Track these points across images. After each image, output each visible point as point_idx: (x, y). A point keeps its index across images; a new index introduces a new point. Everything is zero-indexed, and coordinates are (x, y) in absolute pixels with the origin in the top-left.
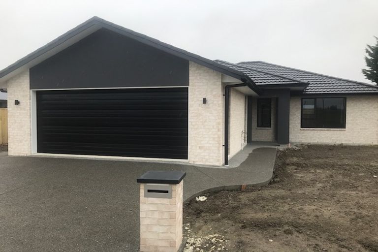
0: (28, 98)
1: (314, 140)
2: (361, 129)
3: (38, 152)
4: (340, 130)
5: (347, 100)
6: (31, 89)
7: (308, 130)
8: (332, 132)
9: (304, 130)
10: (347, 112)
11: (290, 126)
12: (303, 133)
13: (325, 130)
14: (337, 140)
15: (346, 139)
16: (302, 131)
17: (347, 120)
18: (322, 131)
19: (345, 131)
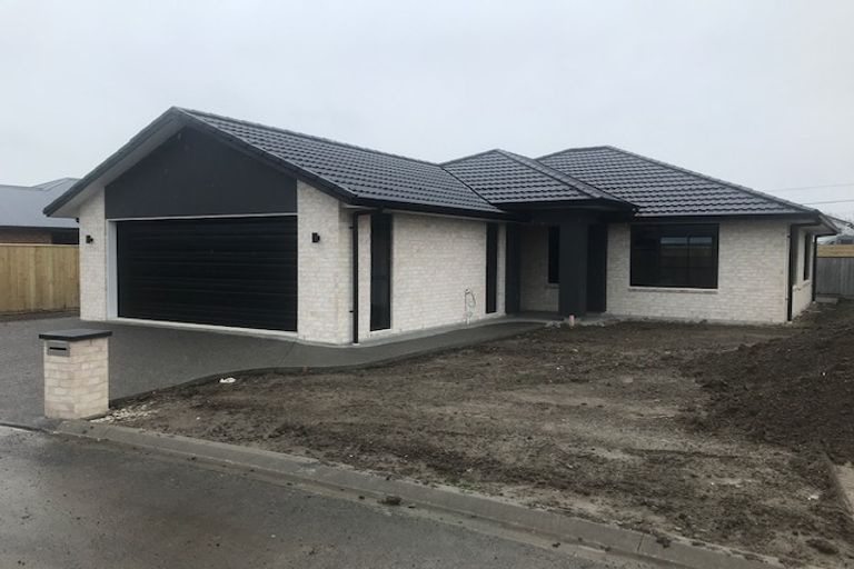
0: (103, 232)
1: (656, 311)
2: (748, 290)
3: (119, 316)
4: (706, 292)
5: (721, 229)
6: (106, 217)
7: (645, 291)
8: (691, 295)
9: (634, 290)
10: (720, 253)
11: (608, 282)
12: (633, 297)
13: (675, 292)
14: (701, 313)
15: (718, 310)
16: (633, 294)
17: (720, 270)
18: (671, 294)
19: (715, 293)
